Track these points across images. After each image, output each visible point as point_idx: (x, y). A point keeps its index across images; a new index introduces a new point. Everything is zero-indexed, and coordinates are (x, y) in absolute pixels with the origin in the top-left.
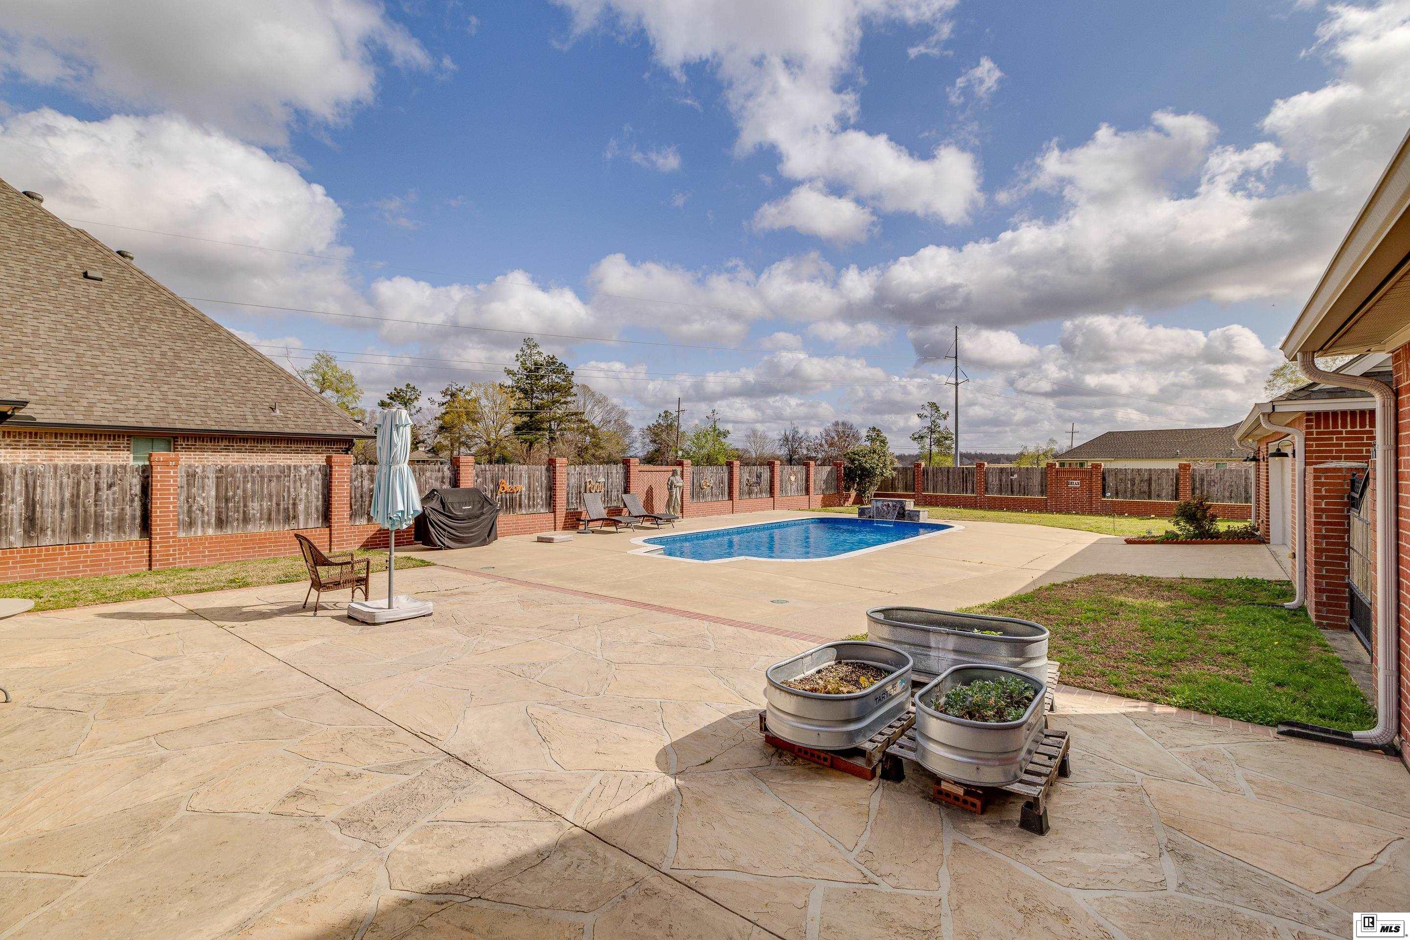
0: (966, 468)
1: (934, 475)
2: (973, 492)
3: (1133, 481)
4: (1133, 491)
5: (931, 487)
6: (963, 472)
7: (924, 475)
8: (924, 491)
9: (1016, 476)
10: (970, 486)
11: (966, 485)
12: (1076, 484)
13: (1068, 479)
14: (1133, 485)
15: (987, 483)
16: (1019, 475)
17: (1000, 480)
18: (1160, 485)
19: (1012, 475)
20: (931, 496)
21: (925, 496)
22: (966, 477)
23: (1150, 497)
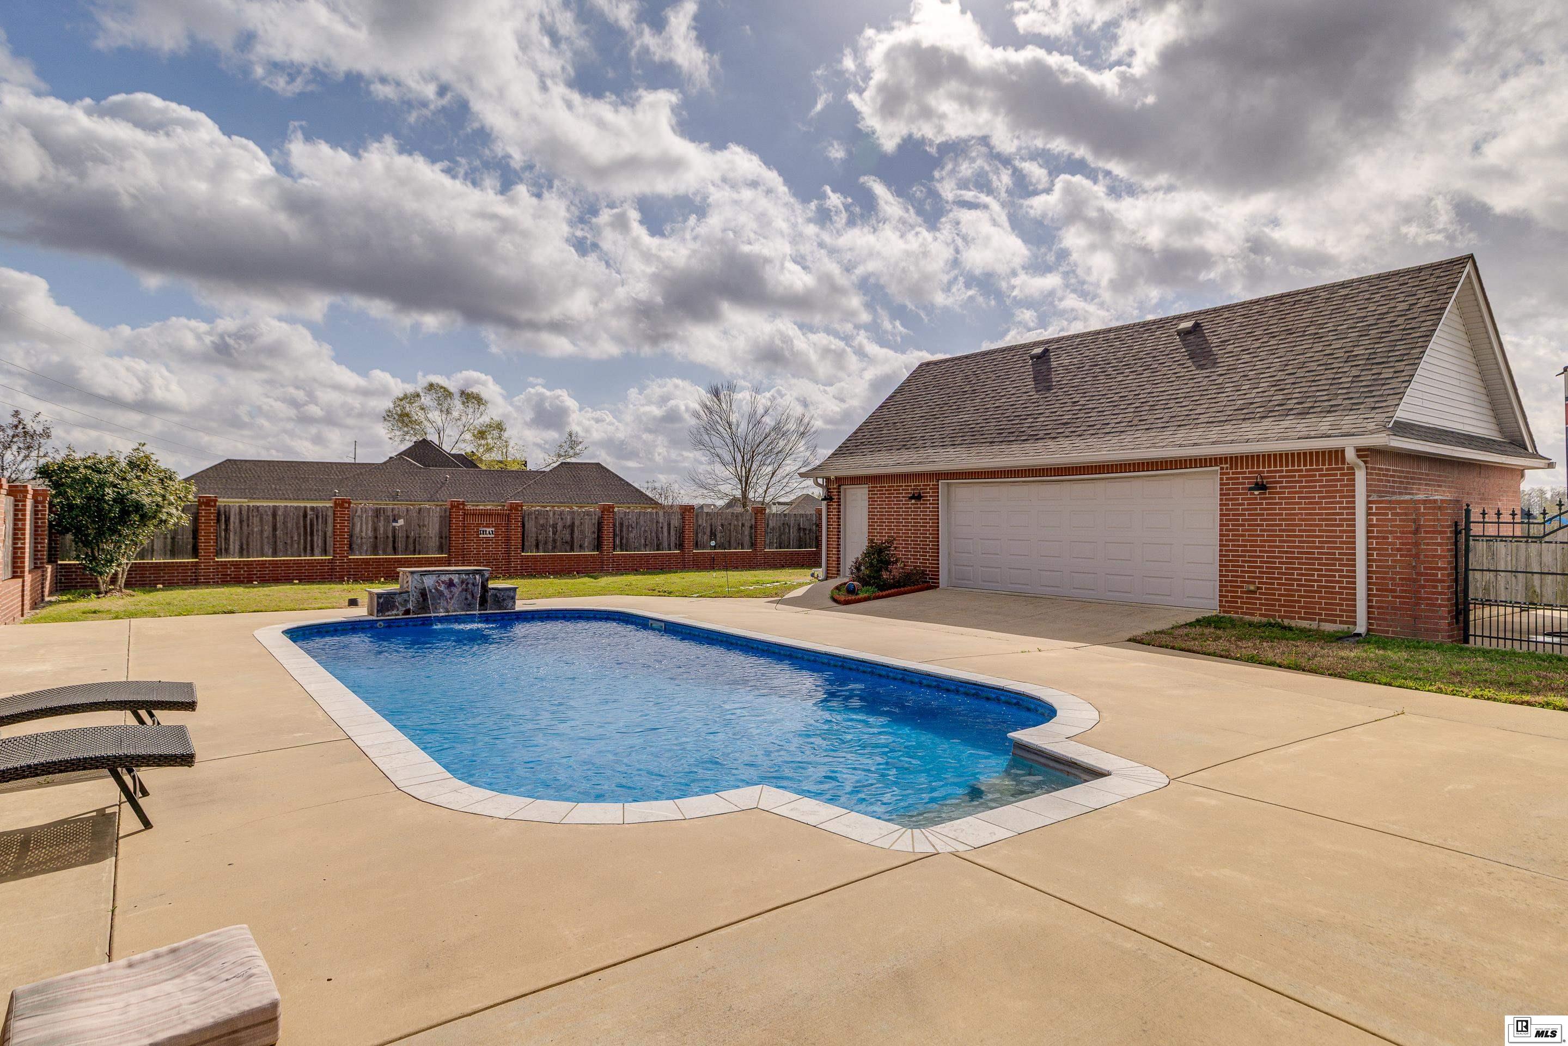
0: (312, 509)
1: (241, 522)
2: (325, 552)
3: (554, 526)
4: (554, 541)
5: (234, 545)
6: (305, 516)
7: (218, 521)
8: (218, 553)
9: (401, 522)
10: (318, 540)
11: (312, 541)
12: (488, 532)
13: (479, 525)
14: (554, 533)
15: (351, 536)
16: (406, 521)
17: (375, 530)
18: (582, 532)
19: (395, 520)
20: (236, 565)
21: (224, 564)
22: (312, 525)
23: (572, 550)
